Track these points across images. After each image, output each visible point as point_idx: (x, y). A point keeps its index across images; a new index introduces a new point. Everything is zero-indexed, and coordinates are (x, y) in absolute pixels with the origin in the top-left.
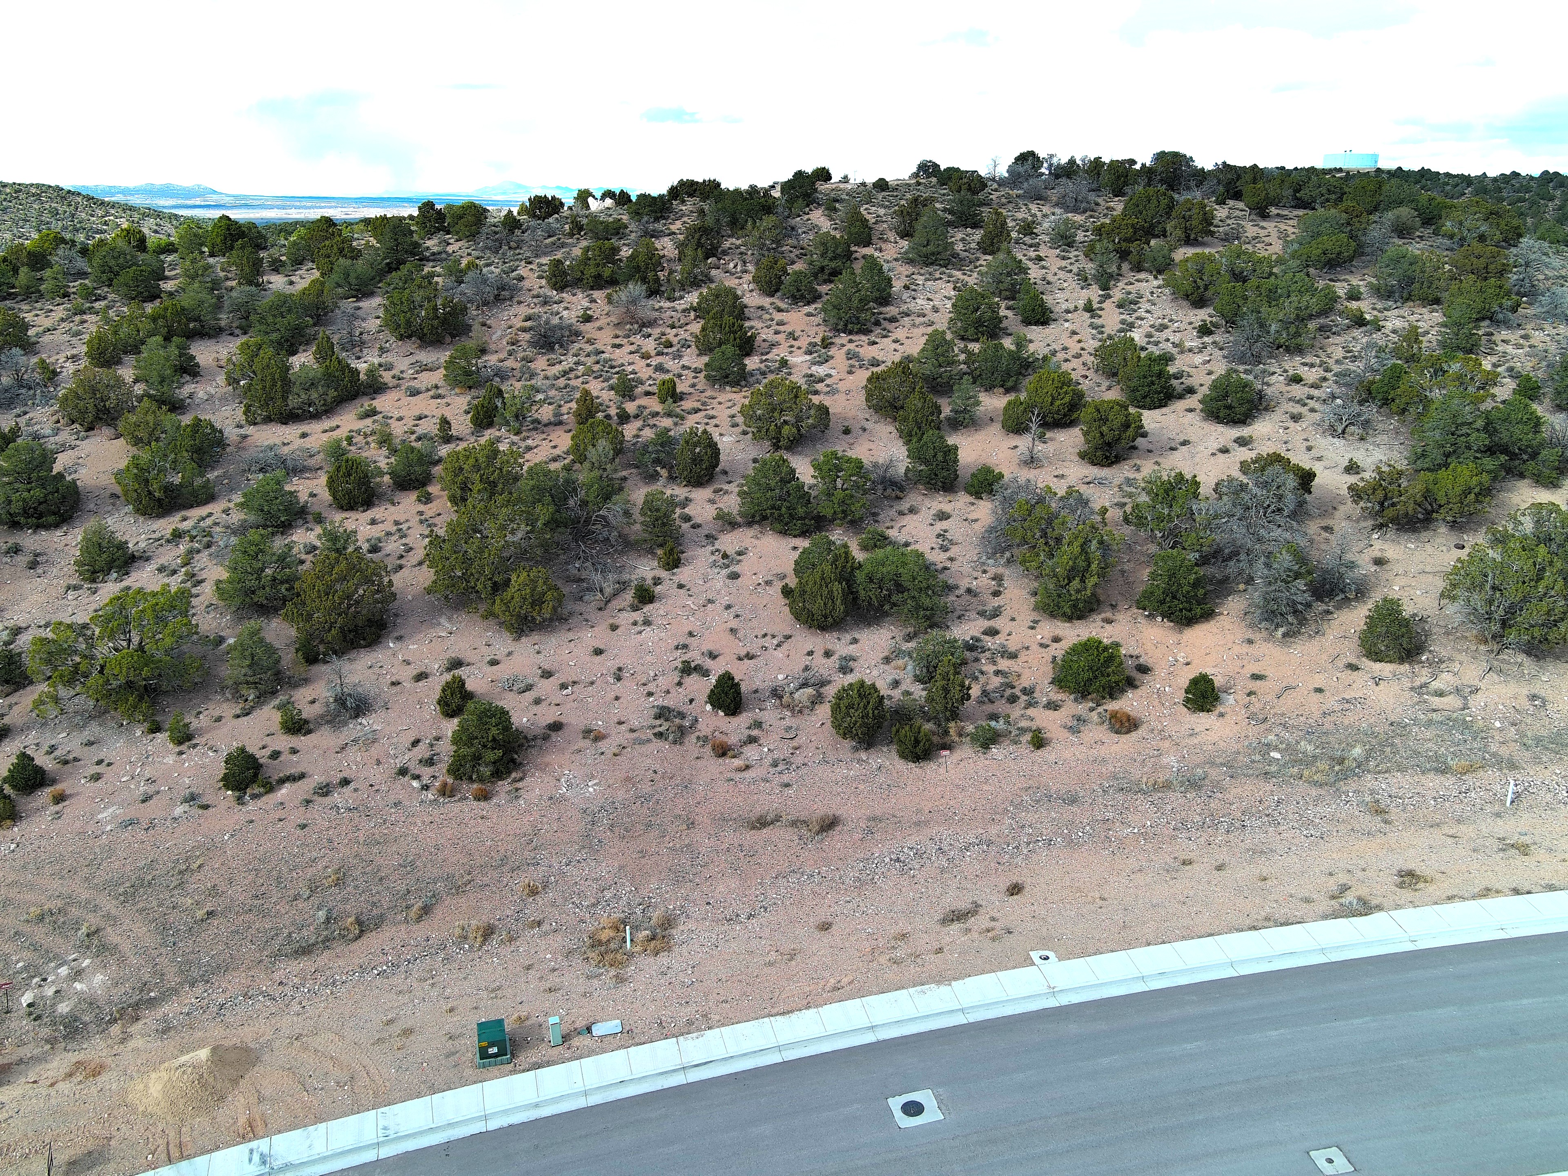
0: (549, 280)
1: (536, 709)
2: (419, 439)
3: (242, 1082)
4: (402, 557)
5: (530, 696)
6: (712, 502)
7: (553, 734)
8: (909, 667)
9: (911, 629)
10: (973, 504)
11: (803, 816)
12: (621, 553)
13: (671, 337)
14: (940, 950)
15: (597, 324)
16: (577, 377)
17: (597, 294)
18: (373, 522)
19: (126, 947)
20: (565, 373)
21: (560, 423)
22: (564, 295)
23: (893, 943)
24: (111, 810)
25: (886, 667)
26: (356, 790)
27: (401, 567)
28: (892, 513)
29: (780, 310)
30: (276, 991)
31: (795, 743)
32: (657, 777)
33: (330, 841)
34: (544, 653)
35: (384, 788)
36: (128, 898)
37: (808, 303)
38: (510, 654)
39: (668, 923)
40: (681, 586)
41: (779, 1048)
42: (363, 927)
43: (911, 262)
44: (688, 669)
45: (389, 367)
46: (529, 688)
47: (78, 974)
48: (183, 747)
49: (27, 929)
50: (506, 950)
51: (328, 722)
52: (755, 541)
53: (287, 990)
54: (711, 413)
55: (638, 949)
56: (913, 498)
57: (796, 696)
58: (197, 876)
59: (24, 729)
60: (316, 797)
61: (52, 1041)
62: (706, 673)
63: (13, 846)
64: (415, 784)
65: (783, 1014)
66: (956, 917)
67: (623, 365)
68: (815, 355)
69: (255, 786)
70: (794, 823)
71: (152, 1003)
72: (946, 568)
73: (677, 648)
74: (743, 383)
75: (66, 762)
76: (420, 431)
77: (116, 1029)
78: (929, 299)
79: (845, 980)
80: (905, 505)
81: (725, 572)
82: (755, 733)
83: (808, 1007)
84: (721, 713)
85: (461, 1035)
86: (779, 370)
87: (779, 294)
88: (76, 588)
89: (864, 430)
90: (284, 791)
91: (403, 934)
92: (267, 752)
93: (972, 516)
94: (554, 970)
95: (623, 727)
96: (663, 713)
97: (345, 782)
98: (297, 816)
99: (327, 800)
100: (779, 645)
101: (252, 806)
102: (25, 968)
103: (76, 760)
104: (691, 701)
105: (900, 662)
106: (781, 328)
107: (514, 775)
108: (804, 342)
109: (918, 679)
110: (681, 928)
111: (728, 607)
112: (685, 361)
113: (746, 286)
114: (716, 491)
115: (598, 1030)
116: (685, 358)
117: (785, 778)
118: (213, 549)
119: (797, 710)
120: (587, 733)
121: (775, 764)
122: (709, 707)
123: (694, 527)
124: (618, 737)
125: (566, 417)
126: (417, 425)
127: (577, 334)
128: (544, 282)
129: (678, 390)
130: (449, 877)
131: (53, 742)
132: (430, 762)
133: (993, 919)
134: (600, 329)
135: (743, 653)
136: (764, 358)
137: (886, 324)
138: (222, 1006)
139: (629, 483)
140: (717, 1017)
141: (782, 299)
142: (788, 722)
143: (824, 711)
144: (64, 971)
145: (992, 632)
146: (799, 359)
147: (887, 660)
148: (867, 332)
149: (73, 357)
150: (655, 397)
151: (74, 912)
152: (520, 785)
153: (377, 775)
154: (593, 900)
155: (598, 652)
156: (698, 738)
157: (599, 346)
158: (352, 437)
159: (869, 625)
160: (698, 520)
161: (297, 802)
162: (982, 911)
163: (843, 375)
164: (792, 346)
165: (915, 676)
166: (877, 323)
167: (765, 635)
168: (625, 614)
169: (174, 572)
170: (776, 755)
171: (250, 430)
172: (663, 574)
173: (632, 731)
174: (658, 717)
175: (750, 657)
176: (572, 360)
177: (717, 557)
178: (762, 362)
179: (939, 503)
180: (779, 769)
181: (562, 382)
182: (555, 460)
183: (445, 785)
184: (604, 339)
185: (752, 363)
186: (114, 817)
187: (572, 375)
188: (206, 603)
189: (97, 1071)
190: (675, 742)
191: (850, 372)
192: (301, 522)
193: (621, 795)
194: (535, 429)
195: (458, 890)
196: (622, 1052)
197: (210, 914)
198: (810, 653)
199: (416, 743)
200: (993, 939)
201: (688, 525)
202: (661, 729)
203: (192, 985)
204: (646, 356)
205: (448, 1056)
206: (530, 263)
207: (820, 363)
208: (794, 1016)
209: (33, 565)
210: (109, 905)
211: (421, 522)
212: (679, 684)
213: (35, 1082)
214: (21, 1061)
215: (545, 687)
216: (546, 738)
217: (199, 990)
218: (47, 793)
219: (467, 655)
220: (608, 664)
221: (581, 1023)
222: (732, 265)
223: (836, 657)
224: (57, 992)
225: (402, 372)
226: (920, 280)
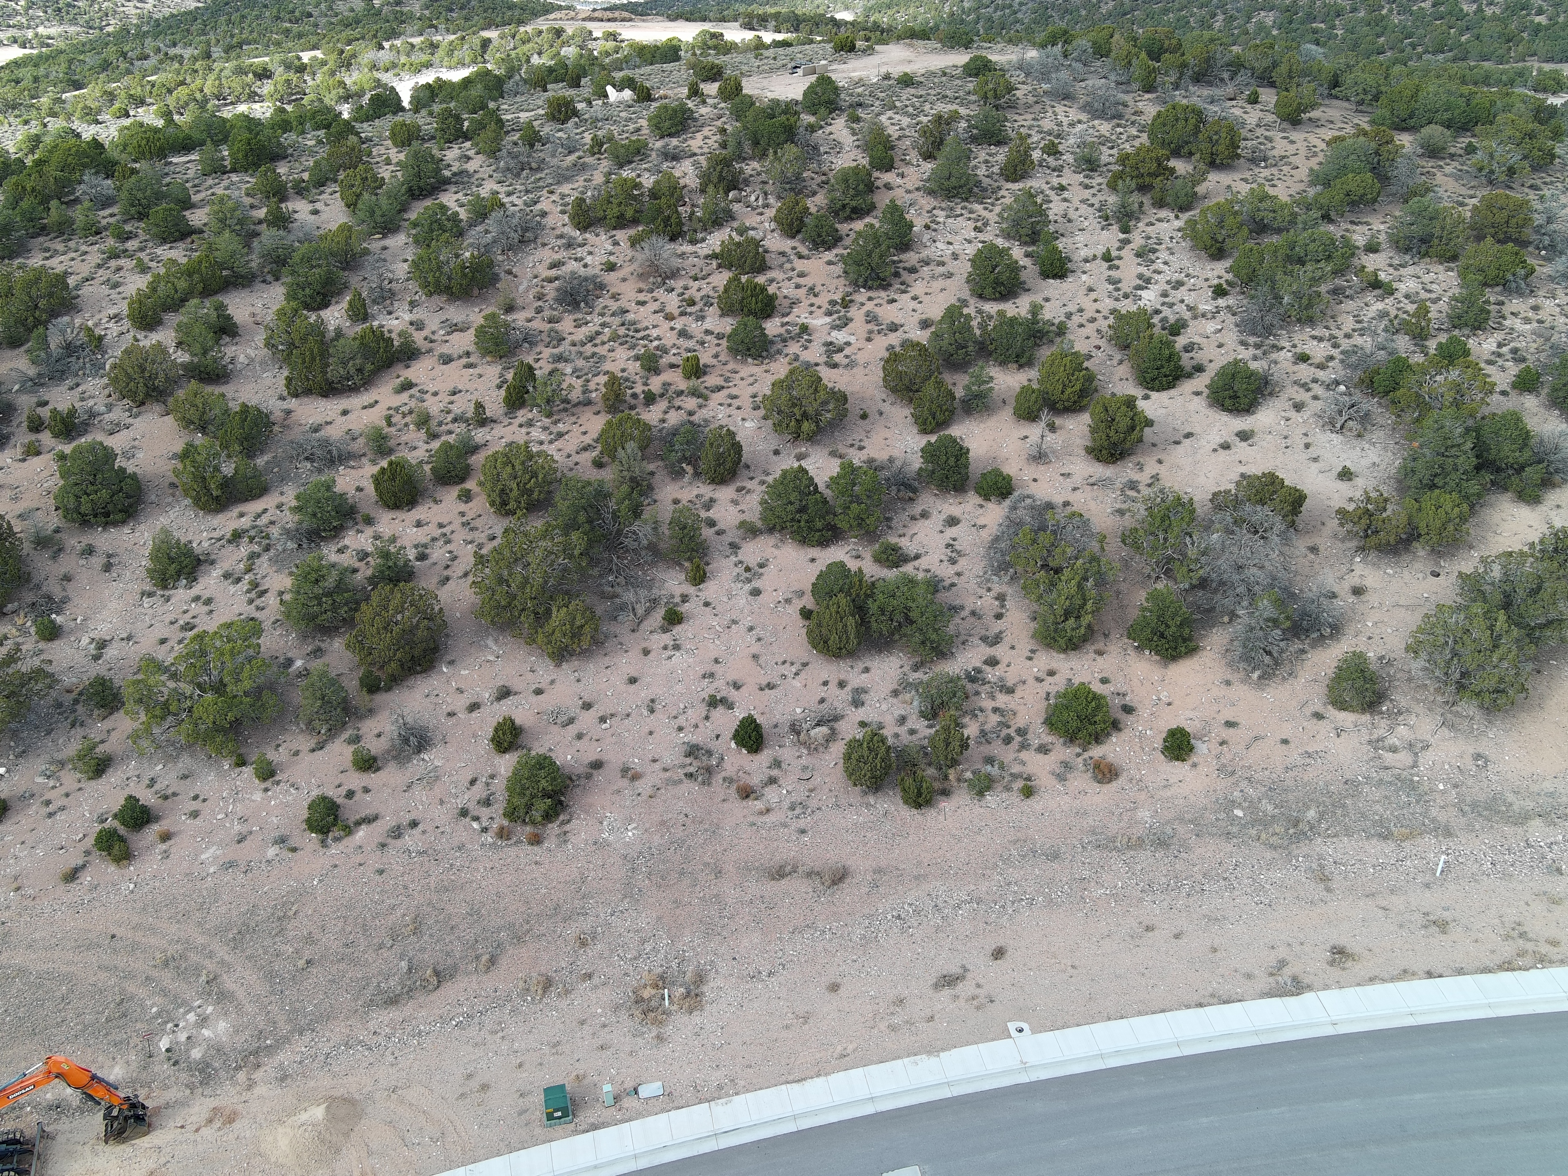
0: (572, 218)
1: (578, 744)
2: (455, 420)
3: (352, 1134)
4: (448, 567)
5: (572, 730)
6: (735, 502)
7: (595, 772)
8: (915, 703)
9: (918, 659)
10: (981, 506)
11: (818, 866)
12: (653, 564)
13: (692, 292)
14: (931, 1018)
15: (620, 274)
16: (603, 343)
17: (622, 235)
18: (419, 524)
19: (240, 994)
20: (591, 339)
21: (589, 403)
22: (587, 235)
23: (892, 1009)
24: (211, 851)
25: (895, 700)
26: (424, 832)
27: (448, 579)
28: (904, 516)
29: (801, 257)
30: (372, 1041)
31: (810, 785)
32: (688, 822)
33: (406, 887)
34: (584, 681)
35: (448, 829)
36: (236, 944)
37: (829, 249)
38: (552, 682)
39: (700, 978)
40: (707, 604)
41: (795, 1117)
42: (441, 976)
43: (931, 192)
44: (713, 702)
45: (419, 325)
46: (571, 721)
47: (203, 1021)
48: (268, 784)
49: (155, 973)
50: (564, 1003)
51: (395, 758)
52: (776, 552)
53: (381, 1039)
54: (734, 391)
55: (675, 1007)
56: (927, 500)
57: (812, 733)
58: (294, 923)
59: (125, 758)
60: (389, 840)
61: (191, 1087)
62: (731, 706)
63: (132, 886)
64: (475, 825)
65: (798, 1081)
66: (948, 981)
67: (647, 328)
68: (835, 316)
69: (335, 829)
70: (809, 874)
71: (270, 1050)
72: (953, 585)
73: (704, 677)
74: (764, 354)
75: (166, 798)
76: (456, 409)
77: (241, 1076)
78: (949, 243)
79: (851, 1047)
80: (917, 509)
81: (748, 587)
82: (775, 772)
83: (818, 1075)
84: (744, 751)
85: (530, 1093)
86: (799, 335)
87: (799, 236)
88: (150, 595)
89: (881, 414)
90: (361, 834)
91: (475, 986)
92: (343, 791)
93: (981, 521)
94: (604, 1026)
95: (657, 766)
96: (693, 751)
97: (414, 824)
98: (375, 860)
99: (399, 843)
100: (796, 674)
101: (335, 849)
102: (159, 1014)
103: (175, 794)
104: (718, 737)
105: (908, 697)
106: (801, 281)
107: (561, 817)
108: (823, 300)
109: (923, 715)
110: (711, 984)
111: (751, 629)
112: (708, 324)
113: (767, 224)
114: (739, 490)
115: (644, 1091)
116: (708, 320)
117: (802, 823)
118: (272, 552)
119: (813, 748)
120: (625, 771)
121: (792, 808)
122: (733, 745)
123: (719, 533)
124: (653, 777)
125: (594, 395)
126: (452, 403)
127: (602, 287)
128: (566, 218)
129: (702, 362)
130: (512, 925)
131: (152, 774)
132: (487, 802)
133: (978, 986)
134: (624, 280)
135: (764, 683)
136: (786, 319)
137: (905, 275)
138: (328, 1055)
139: (658, 477)
140: (742, 1083)
141: (803, 241)
142: (804, 761)
143: (838, 749)
144: (192, 1017)
145: (993, 662)
146: (819, 322)
147: (895, 693)
148: (886, 287)
149: (115, 316)
150: (680, 370)
151: (194, 957)
152: (567, 827)
153: (441, 815)
154: (635, 953)
155: (633, 681)
156: (724, 779)
157: (623, 303)
158: (391, 416)
159: (880, 651)
160: (721, 526)
161: (374, 846)
162: (969, 975)
163: (862, 343)
164: (812, 305)
165: (921, 712)
166: (897, 275)
167: (784, 662)
168: (656, 636)
169: (239, 580)
170: (794, 798)
171: (292, 403)
172: (691, 590)
173: (665, 770)
174: (688, 755)
175: (770, 686)
176: (598, 320)
177: (740, 569)
178: (783, 325)
179: (950, 506)
180: (797, 812)
181: (589, 349)
182: (585, 449)
183: (502, 828)
184: (629, 292)
185: (772, 327)
186: (216, 858)
187: (598, 341)
188: (273, 619)
189: (231, 1119)
190: (703, 783)
191: (869, 340)
192: (350, 523)
193: (656, 840)
194: (565, 410)
195: (519, 939)
196: (664, 1116)
197: (308, 962)
198: (825, 683)
199: (473, 782)
200: (978, 1008)
201: (713, 530)
202: (692, 769)
203: (301, 1034)
204: (669, 317)
205: (520, 1114)
206: (552, 192)
207: (839, 328)
208: (808, 1083)
209: (108, 568)
210: (222, 952)
211: (463, 524)
212: (707, 718)
213: (182, 1127)
214: (167, 1106)
215: (587, 720)
216: (589, 777)
217: (308, 1036)
218: (153, 831)
219: (516, 684)
220: (641, 693)
221: (629, 1084)
222: (753, 198)
223: (848, 688)
224: (189, 1038)
225: (433, 333)
226: (941, 215)
